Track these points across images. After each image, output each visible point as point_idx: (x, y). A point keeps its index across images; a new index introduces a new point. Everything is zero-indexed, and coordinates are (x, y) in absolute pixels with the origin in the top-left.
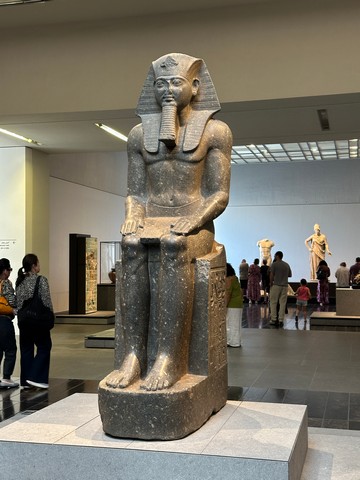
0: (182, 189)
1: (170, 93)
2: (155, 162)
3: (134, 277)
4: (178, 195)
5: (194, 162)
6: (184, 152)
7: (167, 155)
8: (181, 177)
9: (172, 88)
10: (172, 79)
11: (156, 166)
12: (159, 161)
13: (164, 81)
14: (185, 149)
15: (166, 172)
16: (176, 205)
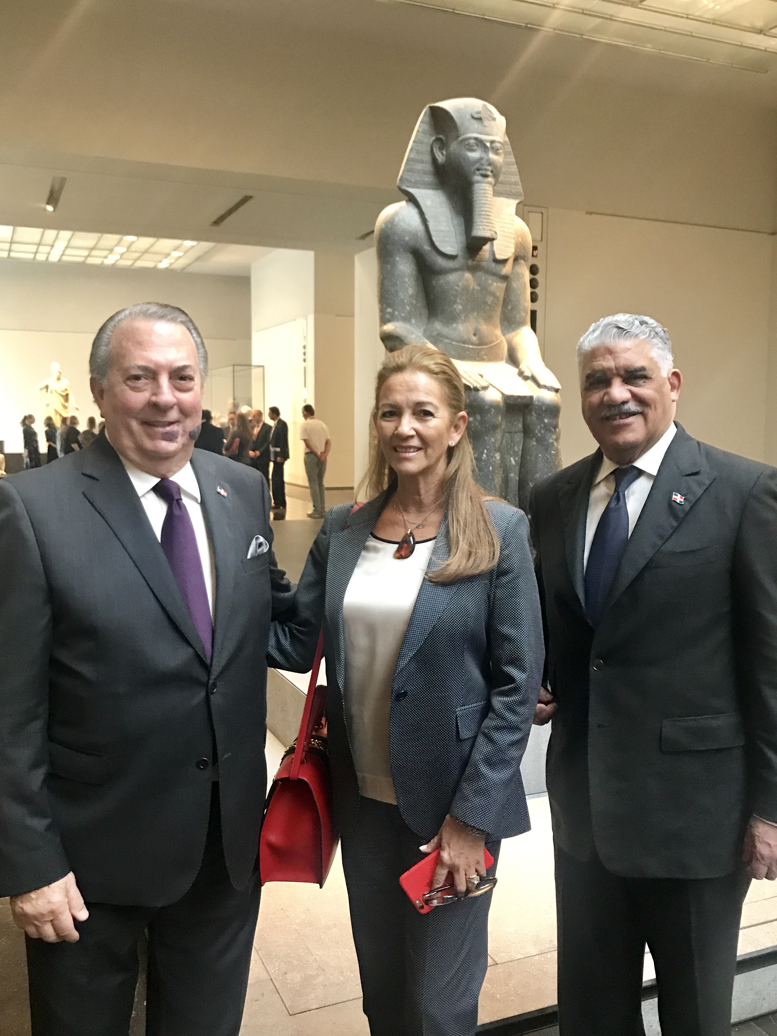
0: (489, 319)
1: (490, 164)
2: (452, 271)
3: (498, 456)
4: (484, 328)
5: (505, 278)
6: (496, 261)
7: (470, 262)
8: (490, 300)
9: (492, 156)
10: (492, 142)
11: (452, 277)
12: (456, 270)
13: (480, 143)
14: (499, 257)
15: (466, 288)
16: (482, 342)
